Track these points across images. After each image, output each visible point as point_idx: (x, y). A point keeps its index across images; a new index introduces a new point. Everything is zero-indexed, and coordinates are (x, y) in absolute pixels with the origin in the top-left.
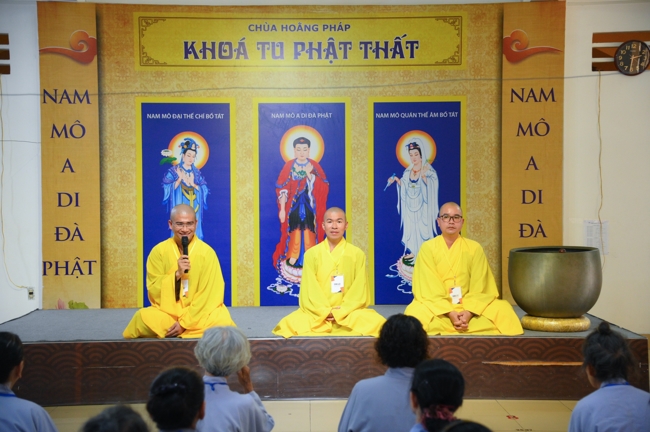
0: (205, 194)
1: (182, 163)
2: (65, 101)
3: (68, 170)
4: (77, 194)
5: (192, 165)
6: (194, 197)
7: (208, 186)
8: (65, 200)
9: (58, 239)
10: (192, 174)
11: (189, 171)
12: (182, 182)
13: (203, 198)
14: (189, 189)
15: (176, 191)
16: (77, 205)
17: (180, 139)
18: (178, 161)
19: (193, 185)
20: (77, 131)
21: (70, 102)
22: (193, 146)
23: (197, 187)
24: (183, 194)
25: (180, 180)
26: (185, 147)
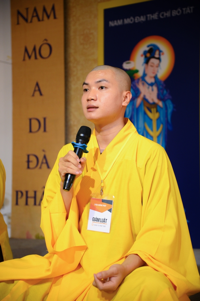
0: (170, 111)
1: (145, 75)
2: (35, 19)
3: (37, 93)
4: (45, 119)
5: (155, 77)
6: (157, 115)
7: (173, 102)
8: (35, 124)
9: (28, 167)
10: (155, 88)
11: (152, 85)
12: (145, 100)
13: (167, 116)
14: (151, 106)
15: (138, 110)
16: (45, 130)
17: (143, 47)
18: (140, 74)
19: (156, 101)
20: (45, 51)
21: (39, 20)
22: (157, 53)
23: (161, 104)
24: (145, 113)
25: (142, 96)
26: (148, 55)
